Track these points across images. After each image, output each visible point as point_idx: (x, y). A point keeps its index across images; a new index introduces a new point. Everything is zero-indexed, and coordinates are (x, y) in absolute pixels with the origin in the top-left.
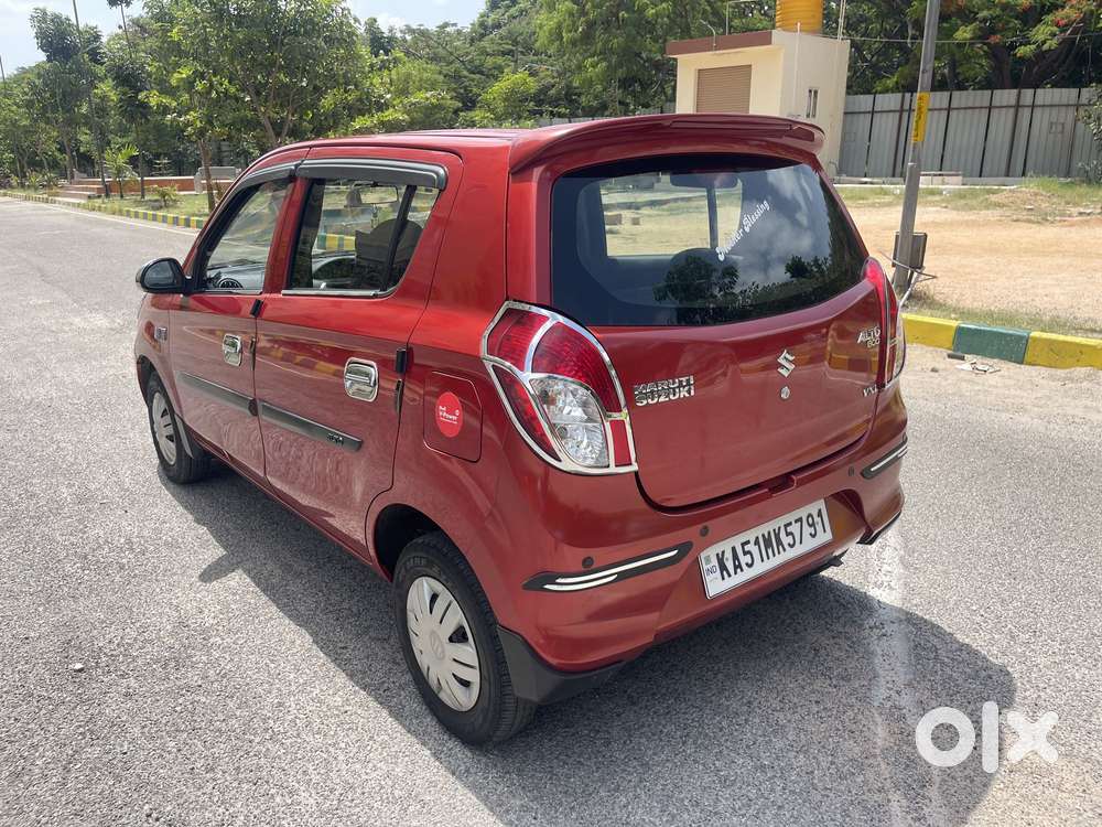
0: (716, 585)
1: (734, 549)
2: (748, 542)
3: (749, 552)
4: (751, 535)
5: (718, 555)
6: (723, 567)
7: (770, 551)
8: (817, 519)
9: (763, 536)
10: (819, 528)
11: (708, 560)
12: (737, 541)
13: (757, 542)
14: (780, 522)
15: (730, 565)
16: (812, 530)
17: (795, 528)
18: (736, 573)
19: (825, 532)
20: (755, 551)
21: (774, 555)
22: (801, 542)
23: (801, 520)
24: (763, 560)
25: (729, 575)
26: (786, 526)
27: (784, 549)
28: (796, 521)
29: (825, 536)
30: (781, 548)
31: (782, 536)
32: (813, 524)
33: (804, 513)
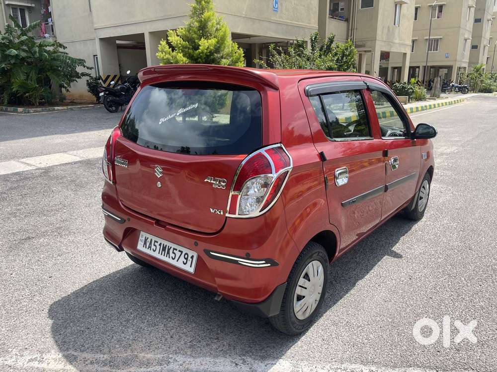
1: (151, 240)
2: (157, 242)
3: (156, 246)
4: (160, 241)
5: (146, 237)
6: (145, 243)
7: (163, 252)
8: (189, 258)
9: (163, 245)
10: (189, 263)
11: (142, 236)
12: (154, 238)
13: (160, 245)
14: (173, 246)
15: (148, 245)
16: (185, 261)
17: (178, 254)
18: (148, 248)
19: (191, 267)
20: (158, 247)
21: (164, 255)
22: (177, 261)
23: (182, 252)
24: (159, 253)
25: (146, 248)
26: (174, 249)
27: (169, 257)
28: (179, 251)
29: (190, 268)
30: (168, 255)
31: (171, 251)
32: (187, 259)
33: (185, 251)
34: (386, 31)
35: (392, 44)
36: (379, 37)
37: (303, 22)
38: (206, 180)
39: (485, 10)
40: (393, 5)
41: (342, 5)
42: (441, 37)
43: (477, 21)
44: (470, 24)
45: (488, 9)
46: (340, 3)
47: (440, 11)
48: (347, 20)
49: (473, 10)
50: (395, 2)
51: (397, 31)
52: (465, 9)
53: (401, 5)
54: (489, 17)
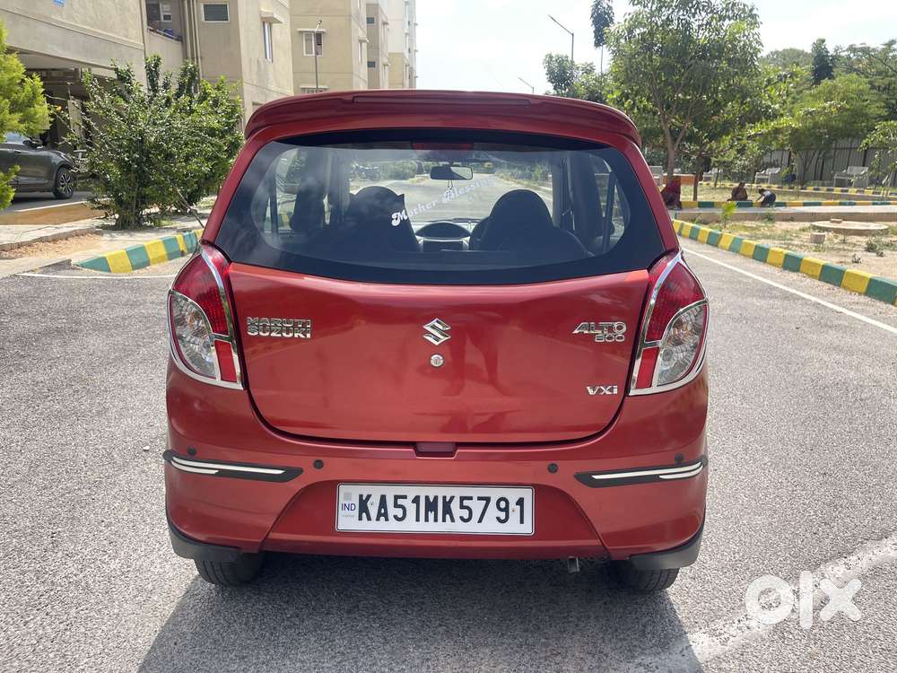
0: (348, 521)
1: (383, 498)
2: (405, 497)
3: (402, 507)
4: (411, 491)
5: (361, 496)
6: (364, 509)
7: (431, 515)
8: (513, 506)
9: (427, 498)
10: (514, 515)
11: (348, 496)
12: (390, 492)
13: (416, 500)
14: (458, 492)
15: (373, 511)
16: (502, 516)
17: (477, 507)
18: (378, 519)
19: (522, 522)
20: (411, 508)
21: (436, 520)
22: (480, 521)
23: (488, 500)
24: (418, 520)
25: (369, 519)
26: (462, 499)
27: (453, 520)
28: (480, 499)
29: (521, 525)
30: (448, 516)
31: (455, 506)
32: (506, 510)
33: (495, 493)
34: (255, 68)
35: (268, 92)
36: (246, 77)
37: (115, 33)
38: (576, 332)
39: (378, 48)
40: (260, 24)
41: (165, 9)
42: (326, 87)
43: (371, 64)
44: (364, 69)
45: (383, 47)
46: (161, 5)
47: (319, 43)
48: (180, 39)
49: (364, 45)
50: (262, 18)
51: (270, 68)
52: (355, 44)
53: (270, 25)
54: (385, 61)
